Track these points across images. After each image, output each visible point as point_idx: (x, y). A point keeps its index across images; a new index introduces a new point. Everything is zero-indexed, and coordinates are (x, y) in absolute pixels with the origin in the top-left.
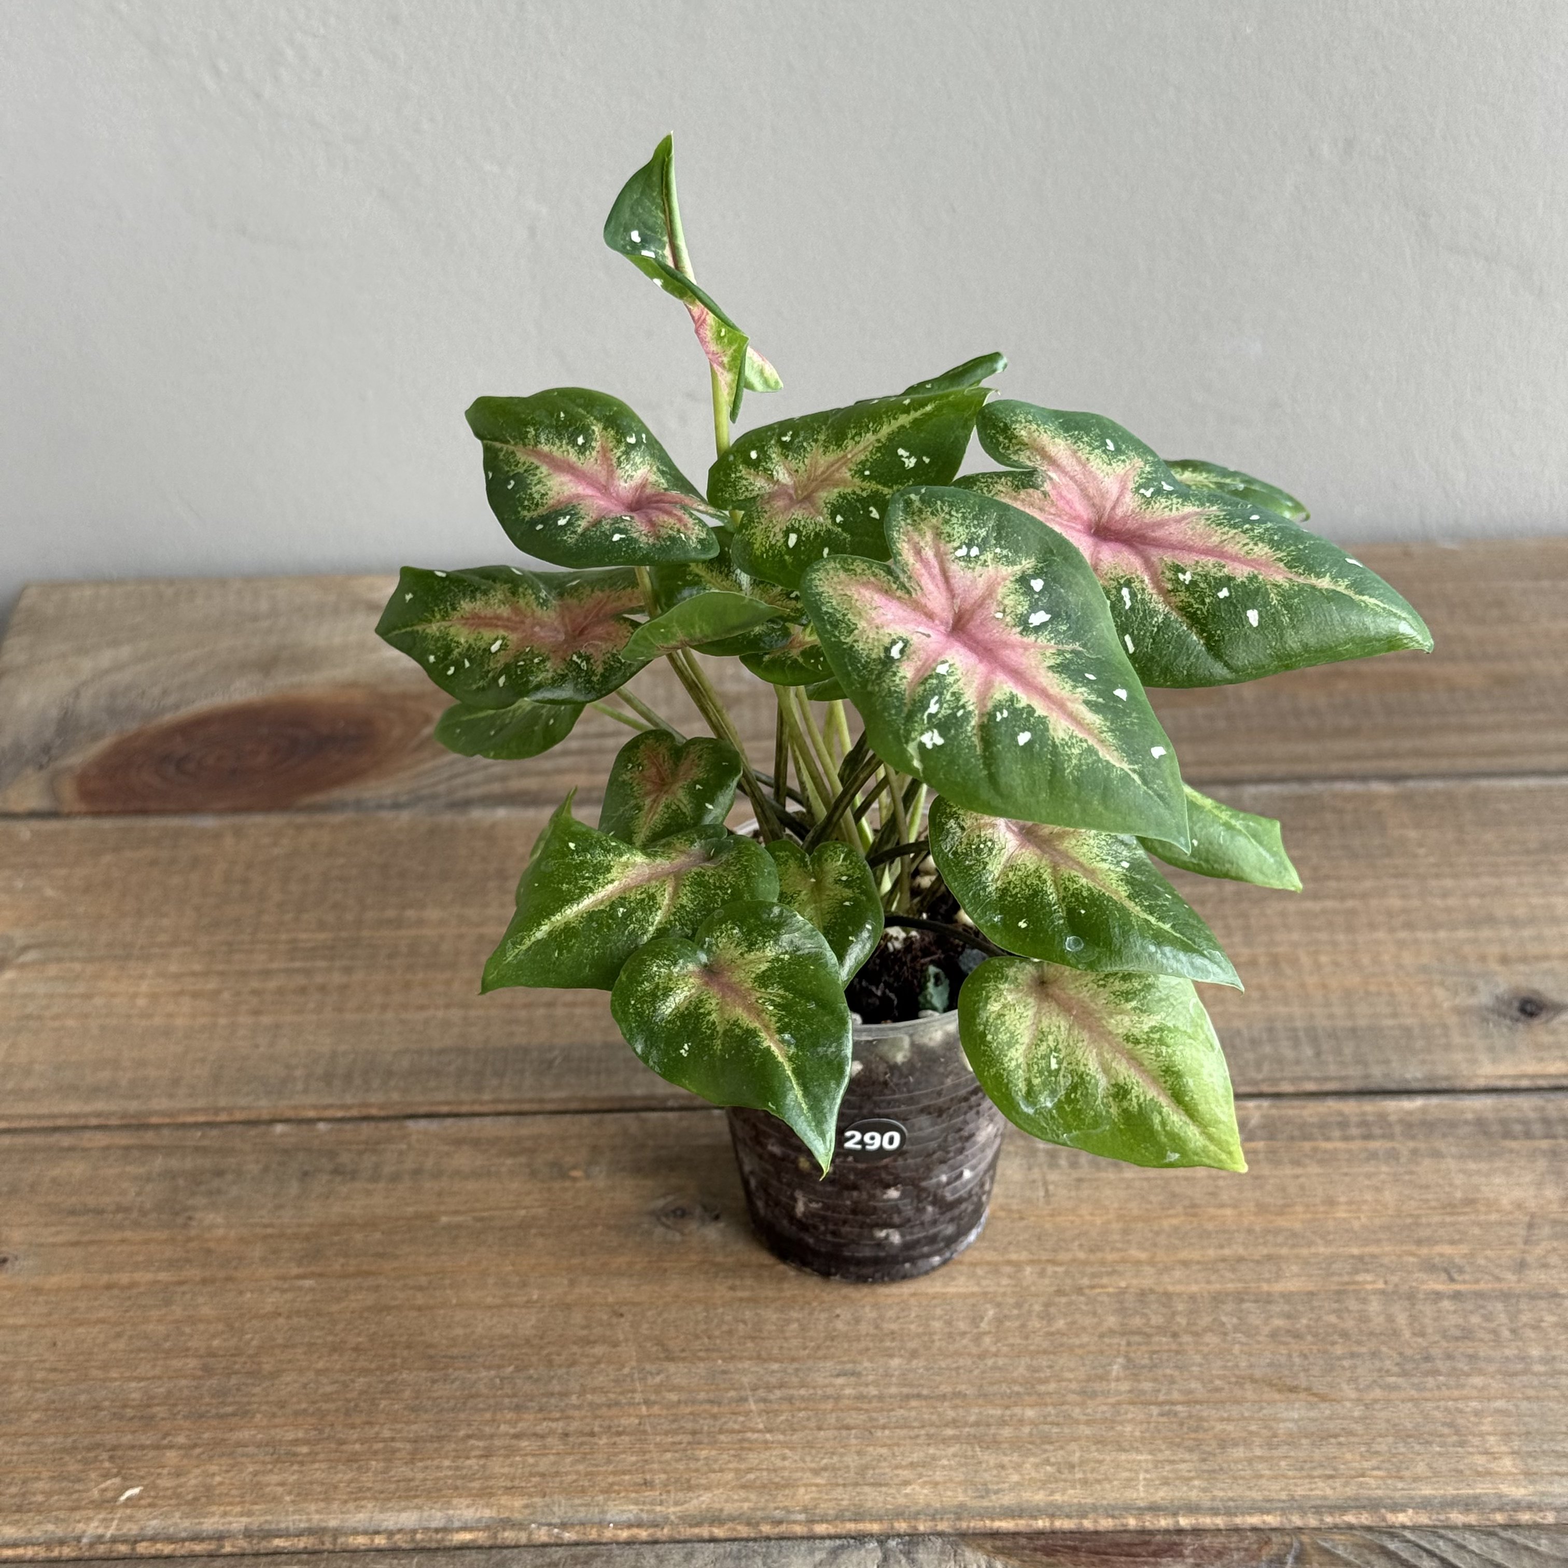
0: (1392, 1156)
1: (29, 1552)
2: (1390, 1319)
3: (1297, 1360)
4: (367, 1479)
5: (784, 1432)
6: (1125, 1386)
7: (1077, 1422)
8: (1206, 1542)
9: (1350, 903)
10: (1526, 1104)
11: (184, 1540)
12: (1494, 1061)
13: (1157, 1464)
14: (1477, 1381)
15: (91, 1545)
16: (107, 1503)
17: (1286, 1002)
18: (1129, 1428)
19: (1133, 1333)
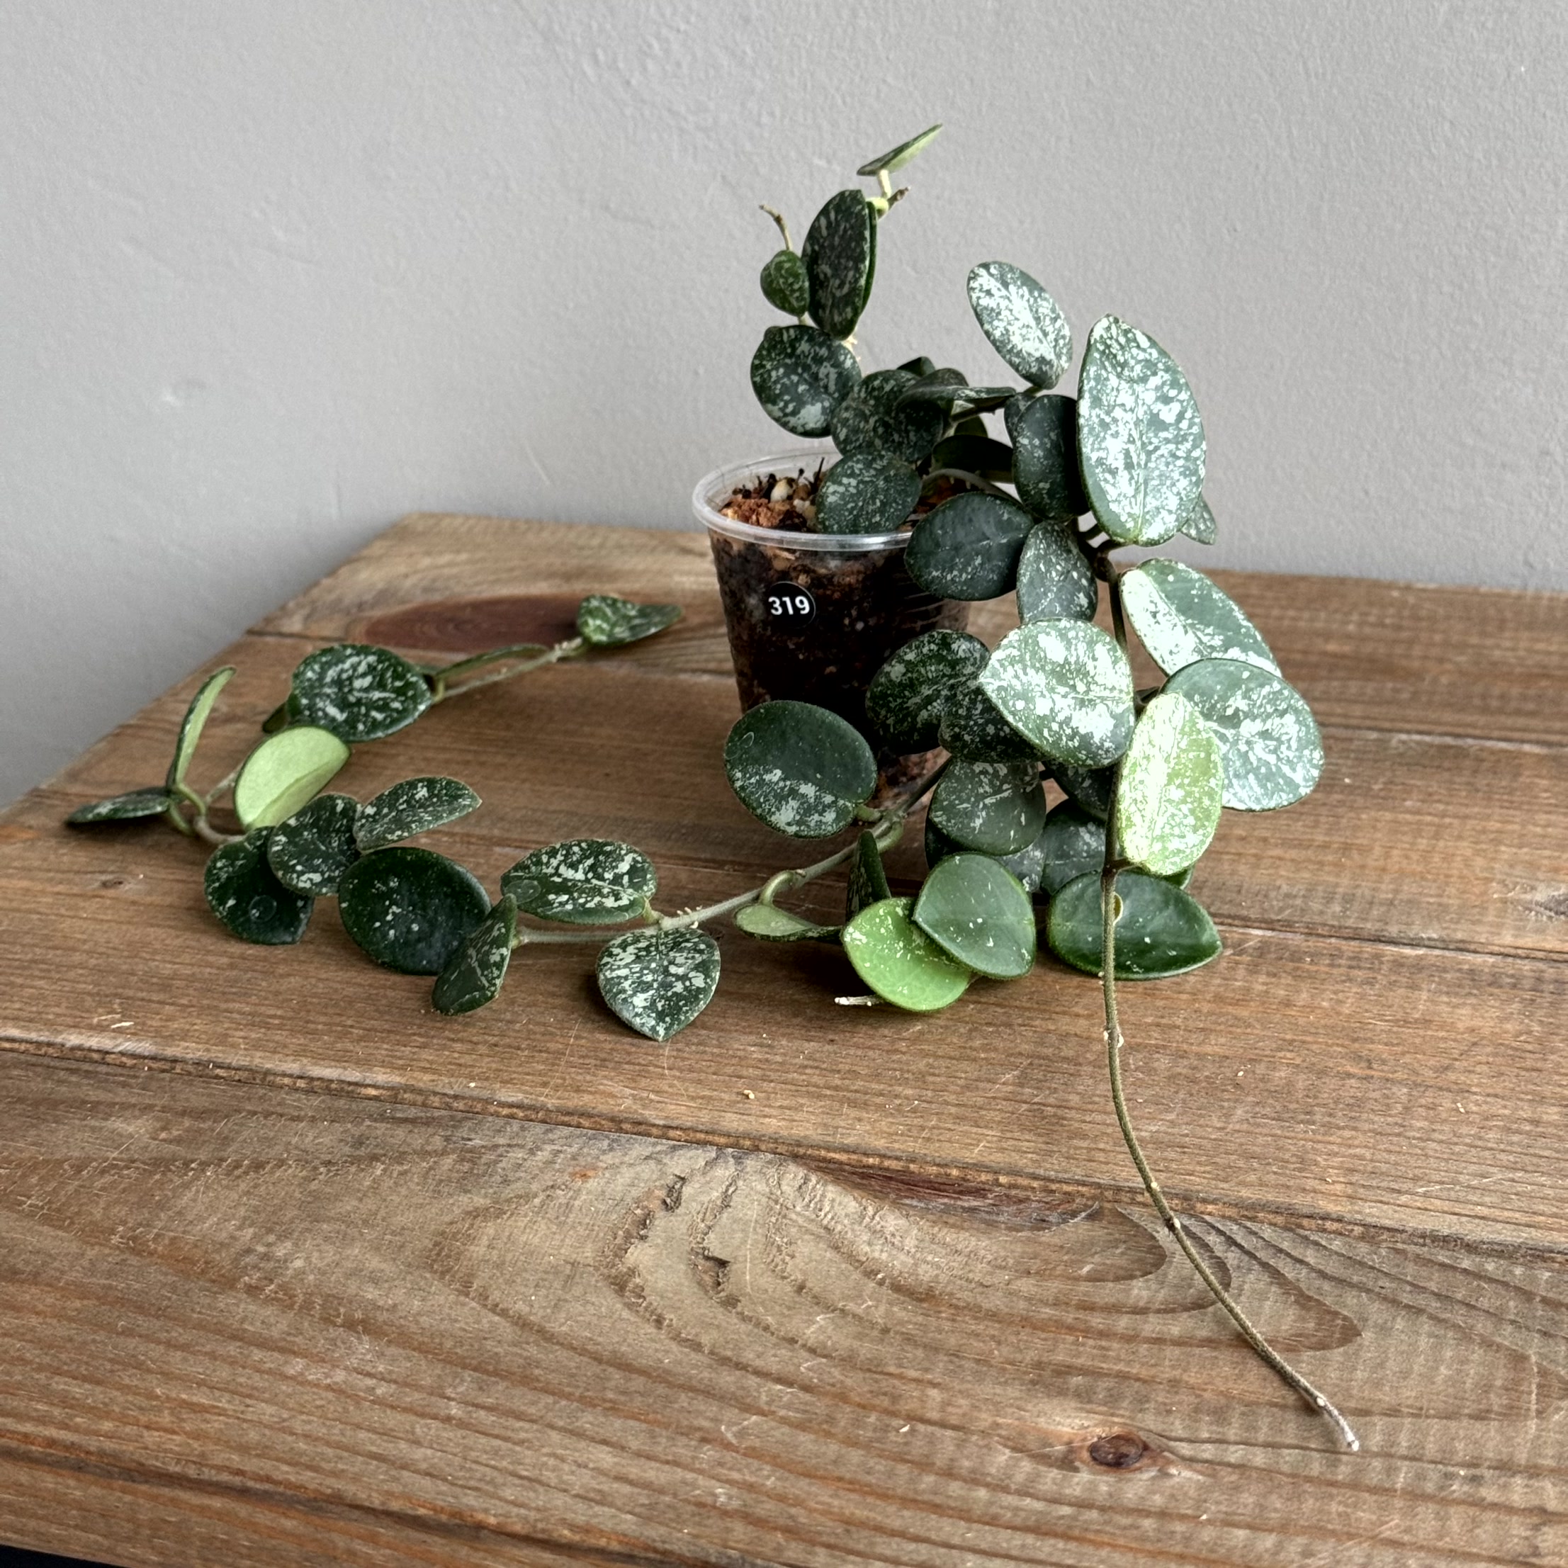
0: (1370, 982)
1: (23, 1047)
2: (1290, 1083)
3: (1181, 1095)
4: (312, 1046)
5: (681, 1071)
6: (1010, 1088)
7: (947, 1103)
8: (1013, 1192)
9: (1447, 820)
10: (1527, 966)
11: (145, 1057)
12: (1516, 936)
13: (1001, 1139)
14: (1347, 1133)
15: (73, 1049)
16: (101, 1028)
17: (1338, 875)
18: (992, 1113)
19: (1039, 1057)
